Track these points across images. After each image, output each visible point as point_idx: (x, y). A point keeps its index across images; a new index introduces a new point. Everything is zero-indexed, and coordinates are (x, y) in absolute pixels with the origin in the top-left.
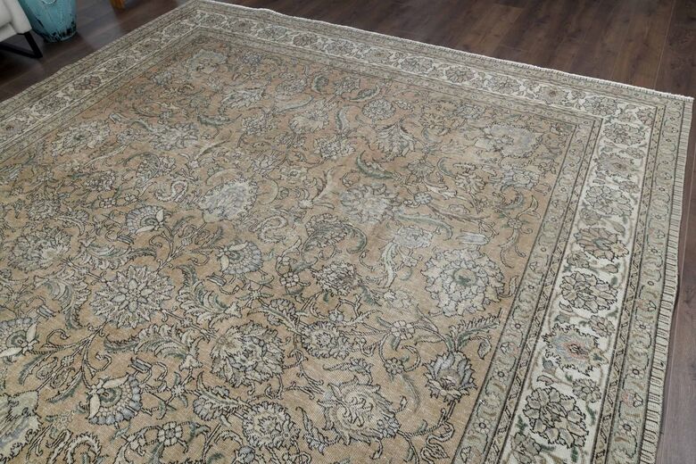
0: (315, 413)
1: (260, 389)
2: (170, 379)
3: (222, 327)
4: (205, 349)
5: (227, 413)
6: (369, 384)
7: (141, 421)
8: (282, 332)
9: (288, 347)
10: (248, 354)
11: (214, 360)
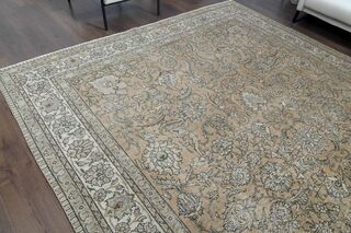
0: (243, 196)
1: (258, 177)
2: (267, 147)
3: (292, 170)
4: (281, 161)
5: (249, 163)
6: (252, 226)
7: (251, 136)
8: (287, 195)
9: (278, 194)
10: (276, 177)
11: (274, 164)
